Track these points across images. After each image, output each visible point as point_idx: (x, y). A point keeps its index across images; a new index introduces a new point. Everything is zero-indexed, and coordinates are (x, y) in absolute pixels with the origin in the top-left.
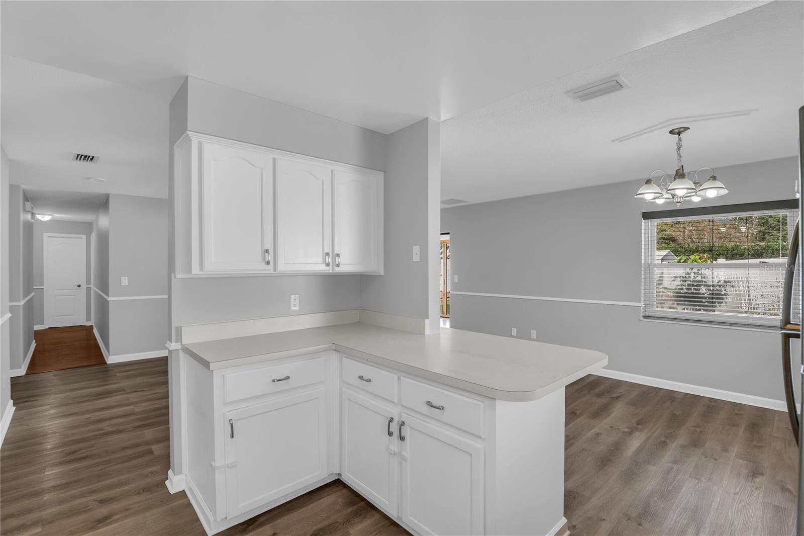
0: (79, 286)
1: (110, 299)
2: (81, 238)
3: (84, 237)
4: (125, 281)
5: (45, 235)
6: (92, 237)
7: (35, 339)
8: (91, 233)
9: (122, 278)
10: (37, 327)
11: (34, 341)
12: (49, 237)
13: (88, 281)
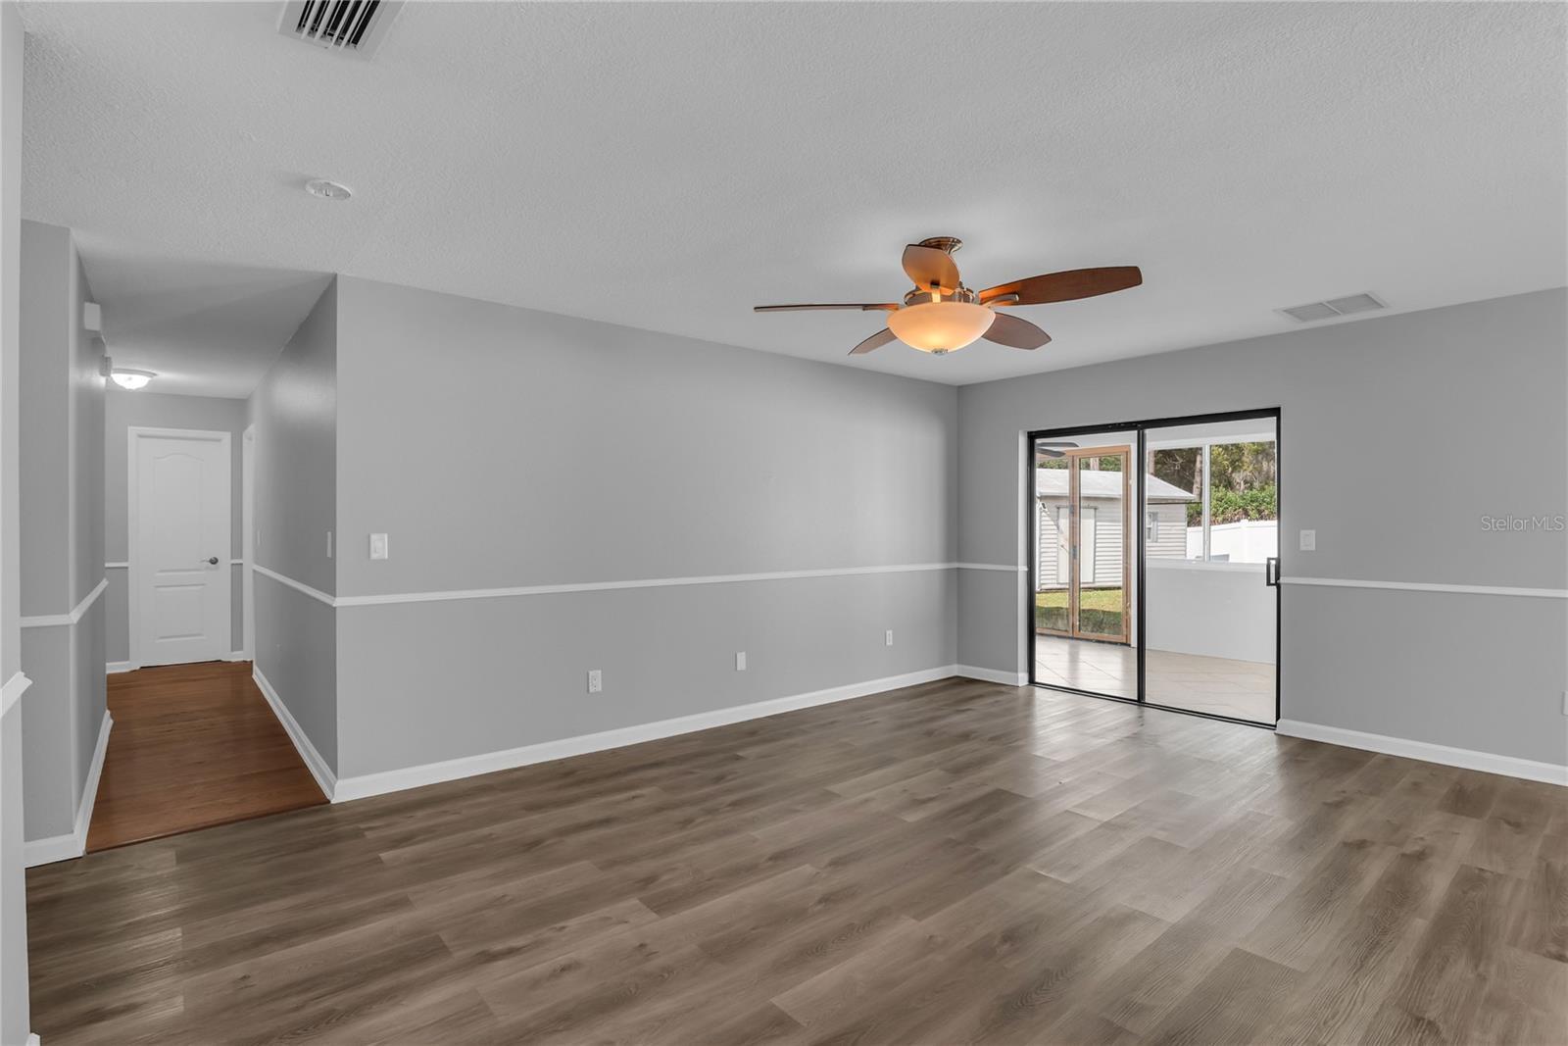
0: (214, 561)
1: (338, 602)
2: (219, 440)
3: (226, 437)
4: (380, 546)
5: (133, 431)
6: (245, 441)
7: (109, 709)
8: (244, 427)
9: (374, 537)
10: (115, 667)
11: (108, 712)
12: (141, 436)
13: (237, 550)
